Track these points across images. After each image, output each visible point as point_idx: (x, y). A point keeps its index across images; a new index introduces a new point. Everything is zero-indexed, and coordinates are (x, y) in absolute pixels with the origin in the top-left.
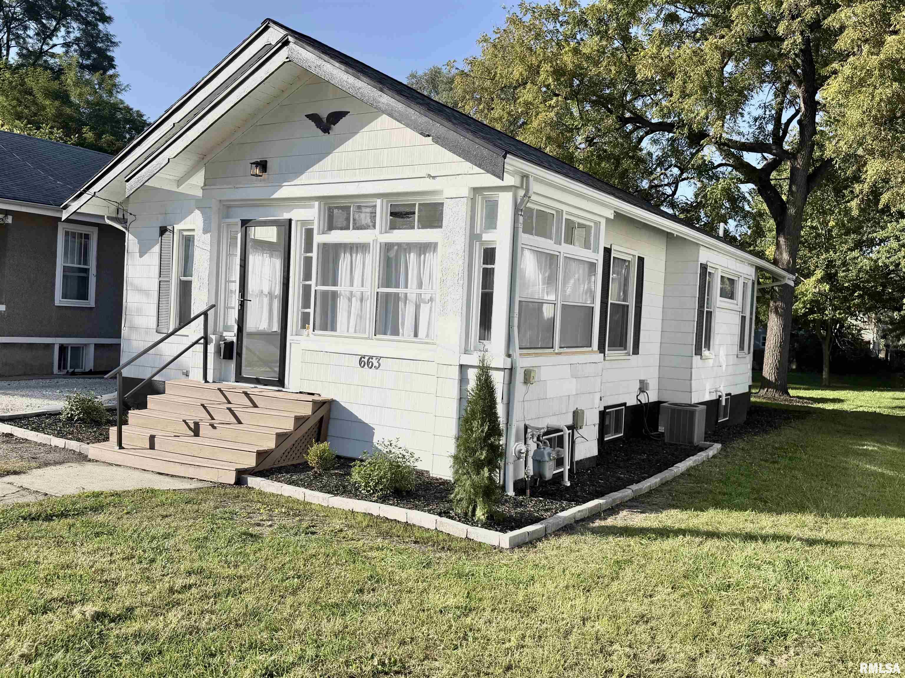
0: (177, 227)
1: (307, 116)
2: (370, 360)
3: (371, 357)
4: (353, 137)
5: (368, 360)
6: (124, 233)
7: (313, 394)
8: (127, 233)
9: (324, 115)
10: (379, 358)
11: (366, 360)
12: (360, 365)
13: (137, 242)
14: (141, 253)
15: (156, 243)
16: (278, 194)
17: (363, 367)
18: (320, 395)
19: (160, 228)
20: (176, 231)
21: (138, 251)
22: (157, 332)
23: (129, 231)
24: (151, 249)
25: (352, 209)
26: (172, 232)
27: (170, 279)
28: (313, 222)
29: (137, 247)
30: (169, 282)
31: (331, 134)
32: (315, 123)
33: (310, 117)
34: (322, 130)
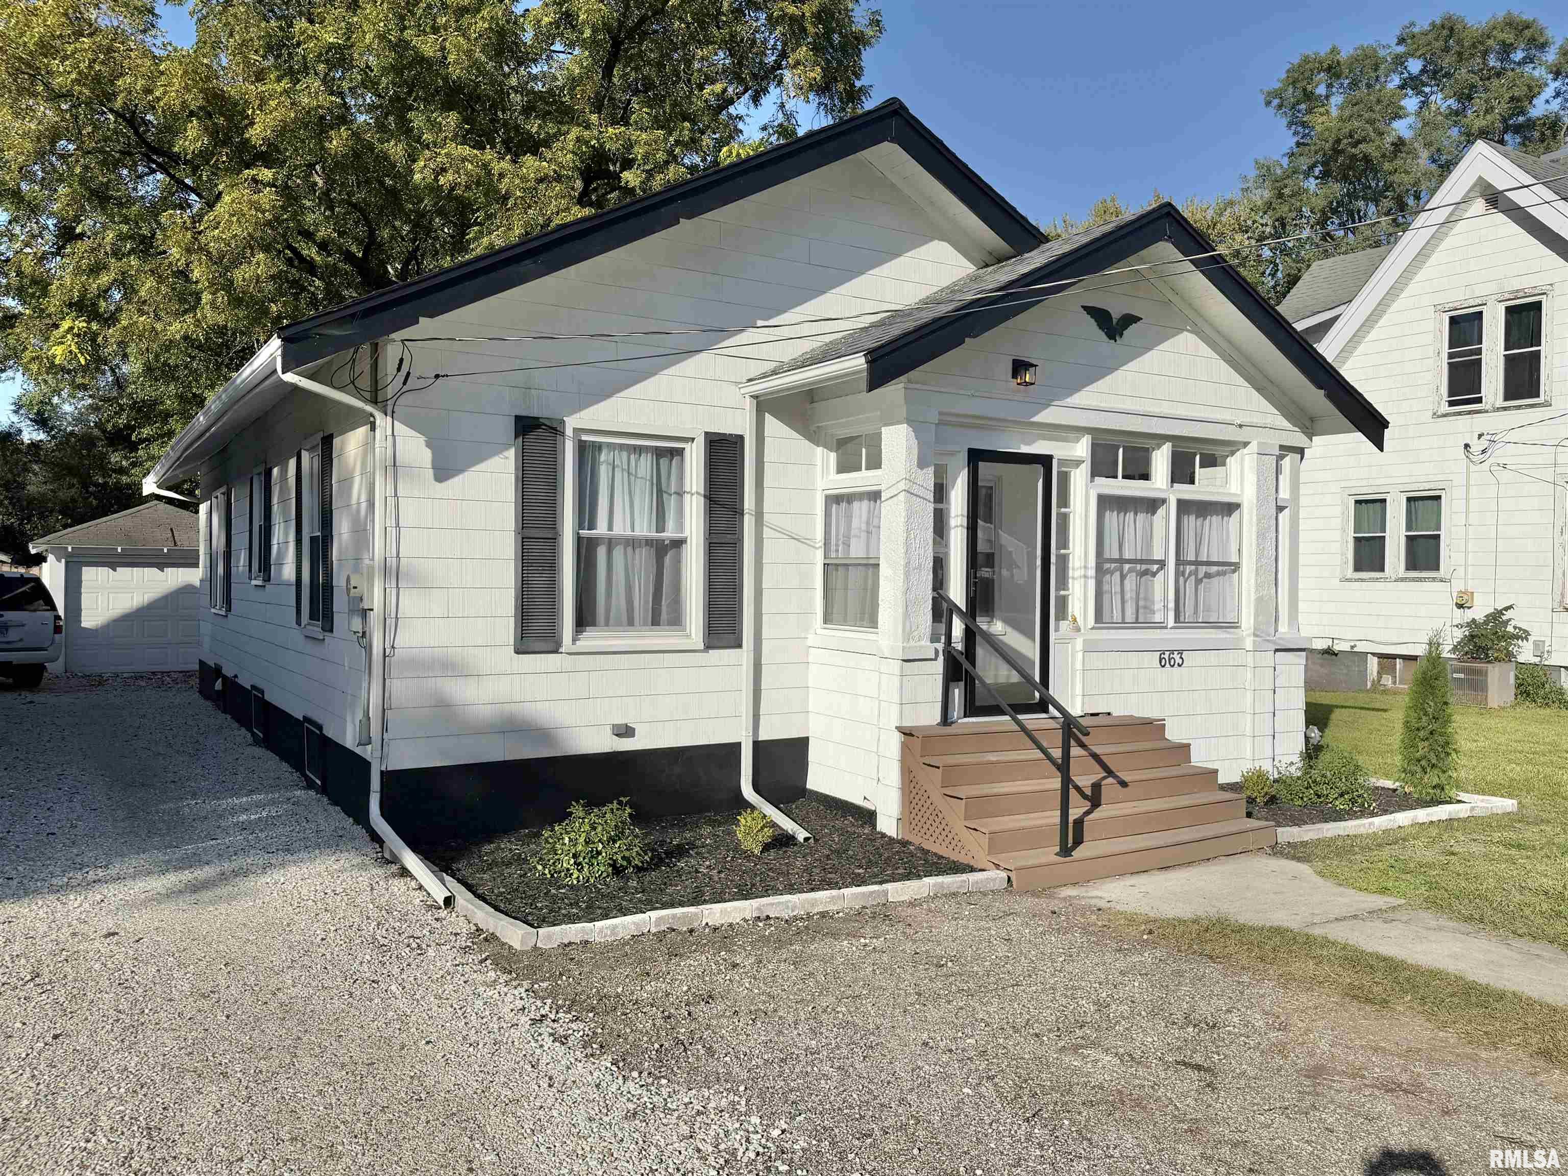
0: (572, 423)
1: (1085, 308)
2: (1173, 656)
3: (1172, 652)
5: (1169, 655)
7: (1100, 715)
8: (378, 413)
10: (1180, 653)
11: (1166, 656)
12: (1160, 662)
13: (423, 442)
14: (442, 472)
15: (498, 449)
16: (1043, 417)
17: (1163, 666)
18: (1109, 714)
19: (518, 419)
20: (569, 432)
21: (430, 466)
22: (518, 652)
23: (393, 412)
24: (478, 463)
25: (1121, 450)
26: (555, 430)
27: (557, 533)
28: (1078, 463)
29: (426, 456)
30: (554, 540)
31: (1118, 342)
32: (1096, 321)
33: (1087, 309)
34: (1106, 333)
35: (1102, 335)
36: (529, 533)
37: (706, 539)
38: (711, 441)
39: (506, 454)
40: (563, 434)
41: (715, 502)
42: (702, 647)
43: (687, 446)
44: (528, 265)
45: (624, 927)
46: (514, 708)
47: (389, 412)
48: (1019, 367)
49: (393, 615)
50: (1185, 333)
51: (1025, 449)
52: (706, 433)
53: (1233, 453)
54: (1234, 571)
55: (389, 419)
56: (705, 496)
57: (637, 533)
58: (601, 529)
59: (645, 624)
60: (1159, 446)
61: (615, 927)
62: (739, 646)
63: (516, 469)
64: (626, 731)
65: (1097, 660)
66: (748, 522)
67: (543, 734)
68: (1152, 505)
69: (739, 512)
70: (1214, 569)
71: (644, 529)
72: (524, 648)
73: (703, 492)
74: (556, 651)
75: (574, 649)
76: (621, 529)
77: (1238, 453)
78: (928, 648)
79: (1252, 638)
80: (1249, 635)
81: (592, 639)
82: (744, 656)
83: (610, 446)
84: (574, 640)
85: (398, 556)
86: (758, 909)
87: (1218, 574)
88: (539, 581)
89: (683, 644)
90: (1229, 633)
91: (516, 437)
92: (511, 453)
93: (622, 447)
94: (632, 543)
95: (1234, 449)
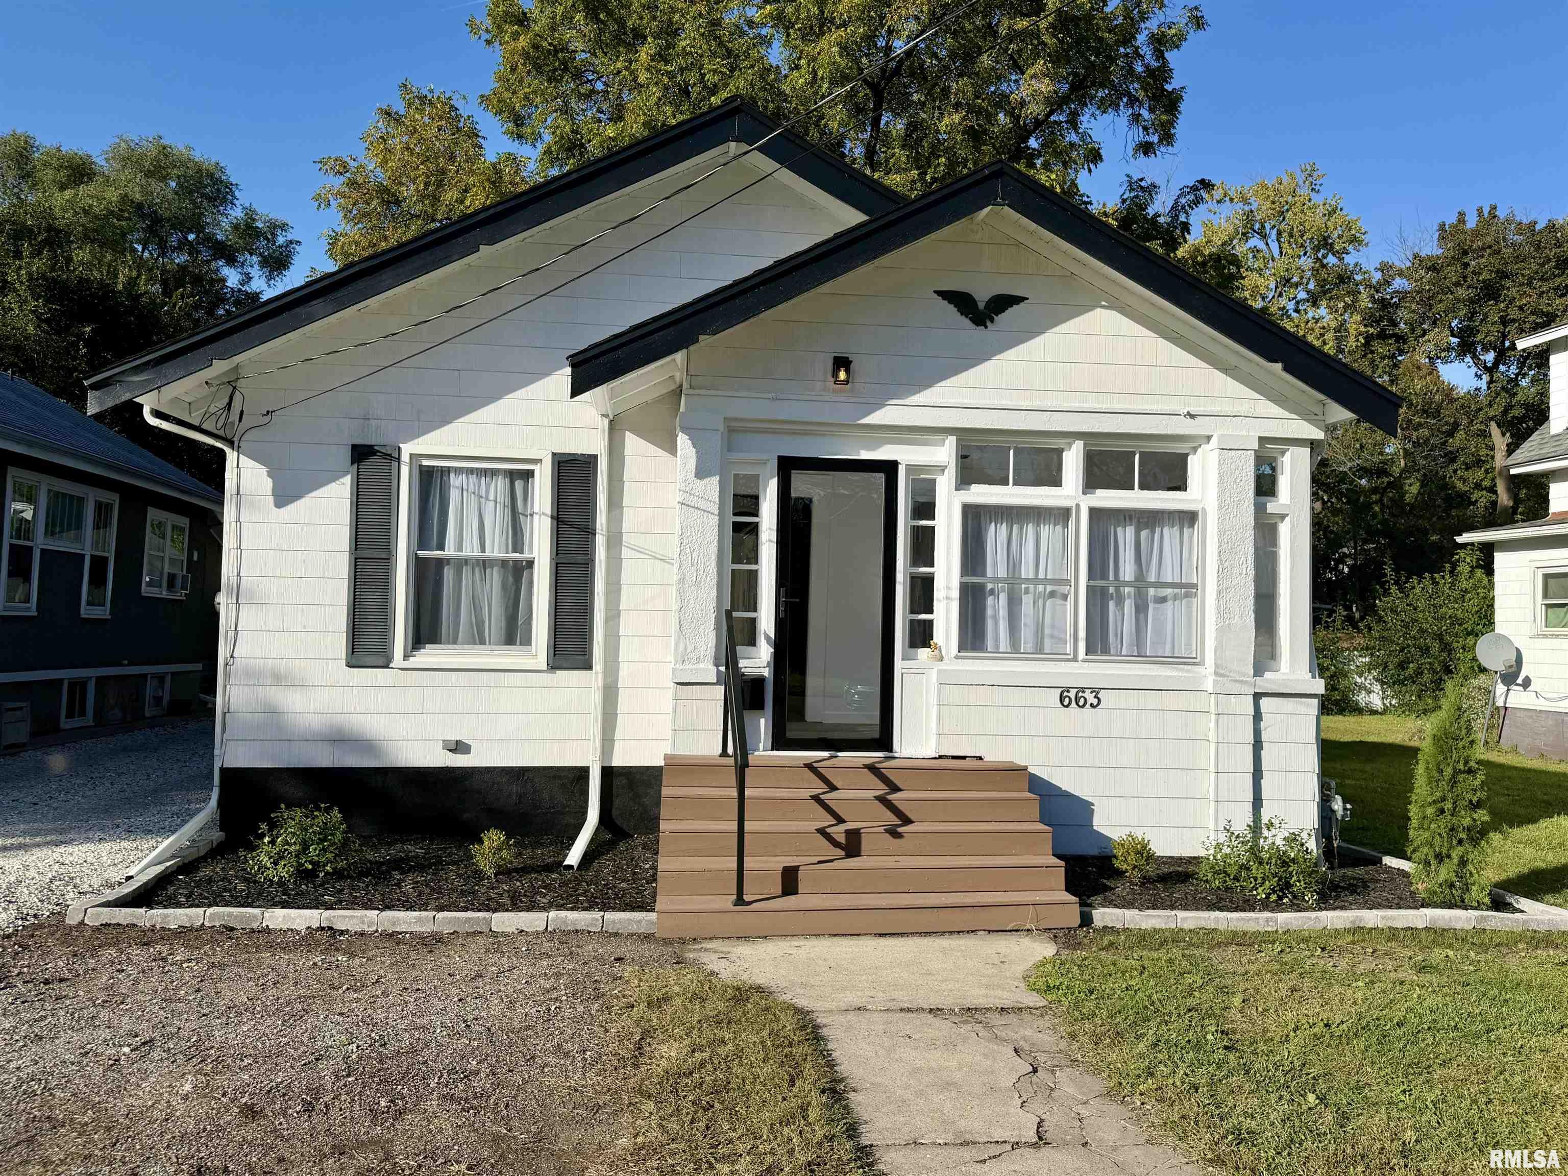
0: (407, 450)
1: (939, 293)
2: (1081, 694)
3: (1083, 690)
4: (1030, 339)
5: (1077, 693)
6: (223, 451)
7: (964, 758)
8: (227, 450)
9: (982, 296)
10: (1096, 691)
11: (1072, 694)
12: (1062, 702)
13: (266, 473)
14: (283, 497)
15: (334, 477)
16: (877, 418)
17: (1067, 706)
18: (980, 758)
19: (355, 447)
20: (405, 457)
21: (270, 492)
22: (349, 665)
23: (239, 447)
24: (316, 489)
25: (1012, 452)
26: (393, 457)
27: (390, 553)
28: (942, 469)
29: (267, 484)
30: (388, 560)
31: (989, 328)
32: (955, 306)
33: (944, 295)
34: (971, 319)
35: (966, 322)
36: (360, 554)
37: (552, 559)
38: (559, 463)
39: (342, 480)
40: (398, 460)
41: (564, 523)
42: (544, 667)
43: (536, 468)
44: (317, 305)
45: (176, 917)
46: (339, 718)
47: (236, 448)
48: (842, 362)
49: (233, 628)
50: (1099, 310)
51: (865, 455)
52: (554, 454)
53: (1195, 450)
54: (1187, 595)
55: (236, 453)
56: (552, 517)
57: (488, 554)
58: (450, 551)
59: (498, 643)
60: (1070, 445)
61: (167, 916)
62: (590, 668)
63: (351, 494)
64: (459, 747)
65: (954, 694)
66: (600, 542)
67: (365, 745)
68: (1062, 515)
69: (589, 532)
70: (1169, 591)
71: (496, 549)
72: (354, 662)
73: (549, 513)
74: (387, 667)
75: (406, 664)
76: (471, 550)
77: (1200, 450)
78: (709, 671)
79: (1213, 677)
80: (1211, 674)
81: (429, 656)
82: (594, 678)
83: (459, 471)
84: (406, 657)
85: (238, 575)
86: (328, 919)
87: (1175, 597)
88: (371, 599)
89: (530, 664)
90: (1180, 670)
91: (352, 463)
92: (347, 480)
93: (471, 471)
94: (484, 564)
95: (1196, 444)
